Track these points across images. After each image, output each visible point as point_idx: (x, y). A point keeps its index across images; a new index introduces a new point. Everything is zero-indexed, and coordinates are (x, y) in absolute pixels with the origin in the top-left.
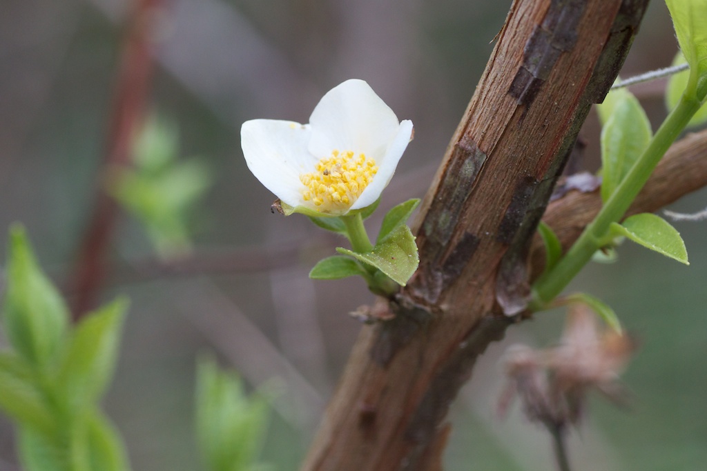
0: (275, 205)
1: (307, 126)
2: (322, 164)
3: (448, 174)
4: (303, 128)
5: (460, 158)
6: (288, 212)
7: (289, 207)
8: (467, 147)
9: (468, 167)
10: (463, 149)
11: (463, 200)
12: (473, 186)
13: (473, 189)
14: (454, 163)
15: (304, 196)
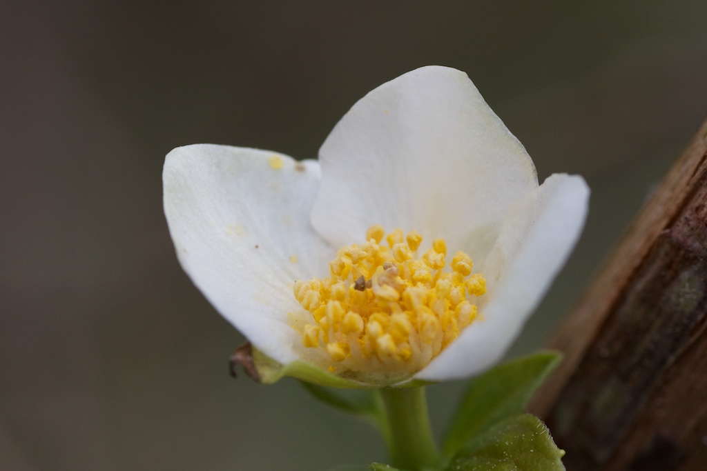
0: (239, 356)
1: (310, 165)
2: (347, 261)
3: (632, 298)
4: (301, 169)
5: (669, 266)
6: (268, 375)
7: (270, 362)
8: (689, 242)
9: (687, 289)
10: (678, 247)
11: (664, 361)
12: (692, 334)
13: (692, 340)
14: (650, 274)
15: (307, 337)
